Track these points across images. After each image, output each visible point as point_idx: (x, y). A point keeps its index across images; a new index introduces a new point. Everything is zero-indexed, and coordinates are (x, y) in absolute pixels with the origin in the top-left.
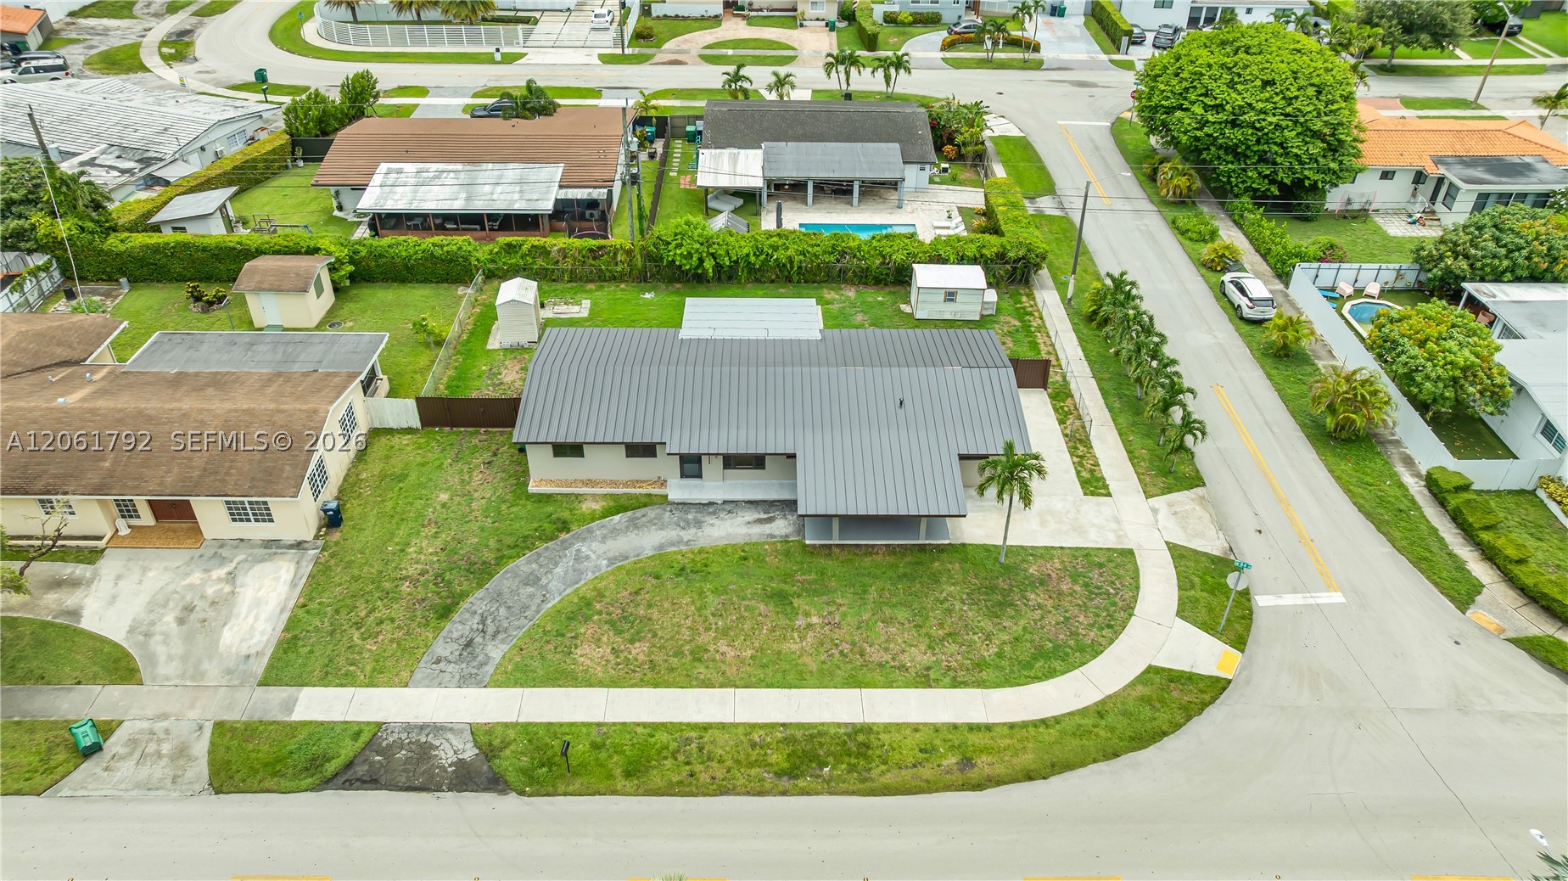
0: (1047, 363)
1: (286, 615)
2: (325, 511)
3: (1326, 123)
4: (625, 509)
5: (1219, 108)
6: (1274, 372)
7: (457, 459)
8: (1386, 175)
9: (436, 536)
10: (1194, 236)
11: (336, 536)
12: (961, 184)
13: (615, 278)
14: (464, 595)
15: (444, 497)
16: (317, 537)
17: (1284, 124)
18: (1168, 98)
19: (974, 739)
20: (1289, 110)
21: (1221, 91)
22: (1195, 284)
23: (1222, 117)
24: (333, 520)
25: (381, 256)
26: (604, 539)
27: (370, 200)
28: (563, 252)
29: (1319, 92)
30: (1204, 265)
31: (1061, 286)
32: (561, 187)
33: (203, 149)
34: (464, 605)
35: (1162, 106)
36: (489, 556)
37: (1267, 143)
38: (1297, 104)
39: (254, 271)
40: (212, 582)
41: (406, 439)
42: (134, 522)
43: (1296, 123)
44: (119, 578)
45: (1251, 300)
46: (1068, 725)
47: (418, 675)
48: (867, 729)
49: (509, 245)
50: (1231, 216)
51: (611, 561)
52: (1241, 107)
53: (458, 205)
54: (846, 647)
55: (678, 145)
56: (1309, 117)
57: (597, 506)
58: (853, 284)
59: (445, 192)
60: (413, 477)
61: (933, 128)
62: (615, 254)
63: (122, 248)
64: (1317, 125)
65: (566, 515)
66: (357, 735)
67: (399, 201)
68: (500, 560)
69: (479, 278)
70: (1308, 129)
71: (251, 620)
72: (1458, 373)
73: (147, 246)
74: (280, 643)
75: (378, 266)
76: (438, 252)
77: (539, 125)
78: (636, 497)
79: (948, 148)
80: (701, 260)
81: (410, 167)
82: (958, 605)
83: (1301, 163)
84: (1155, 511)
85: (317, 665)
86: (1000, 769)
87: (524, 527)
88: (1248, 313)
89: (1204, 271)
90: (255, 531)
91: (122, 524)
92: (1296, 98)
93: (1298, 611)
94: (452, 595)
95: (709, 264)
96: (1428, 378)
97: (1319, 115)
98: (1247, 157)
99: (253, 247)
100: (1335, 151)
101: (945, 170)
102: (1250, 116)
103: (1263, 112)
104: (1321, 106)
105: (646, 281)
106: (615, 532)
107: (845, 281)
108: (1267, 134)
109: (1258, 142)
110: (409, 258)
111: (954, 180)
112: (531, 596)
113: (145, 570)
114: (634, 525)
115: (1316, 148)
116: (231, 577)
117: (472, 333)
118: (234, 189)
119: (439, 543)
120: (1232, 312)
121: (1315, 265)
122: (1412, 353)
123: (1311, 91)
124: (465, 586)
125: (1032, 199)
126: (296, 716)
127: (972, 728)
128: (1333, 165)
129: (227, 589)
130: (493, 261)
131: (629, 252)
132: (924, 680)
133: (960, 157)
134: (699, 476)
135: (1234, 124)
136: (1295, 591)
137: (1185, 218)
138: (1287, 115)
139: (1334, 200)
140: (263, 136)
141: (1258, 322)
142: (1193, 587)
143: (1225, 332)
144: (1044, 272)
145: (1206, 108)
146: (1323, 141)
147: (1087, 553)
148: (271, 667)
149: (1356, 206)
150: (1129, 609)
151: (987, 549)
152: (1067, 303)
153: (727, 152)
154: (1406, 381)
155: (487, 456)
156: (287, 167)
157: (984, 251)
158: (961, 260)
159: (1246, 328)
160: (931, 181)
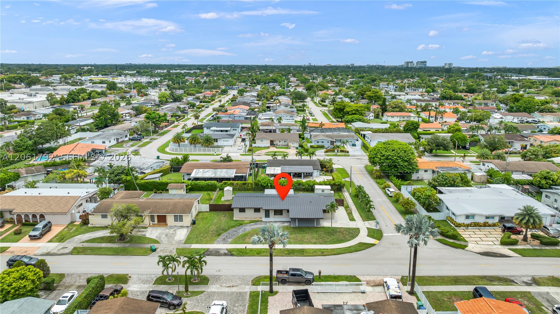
0: (343, 200)
1: (187, 236)
2: (193, 220)
3: (408, 158)
4: (254, 222)
5: (384, 156)
6: (395, 204)
7: (217, 216)
8: (426, 171)
9: (215, 226)
10: (381, 184)
11: (194, 226)
12: (327, 176)
13: (248, 190)
14: (222, 233)
15: (216, 221)
16: (191, 225)
17: (398, 158)
18: (373, 155)
19: (324, 250)
20: (398, 155)
21: (384, 153)
22: (380, 192)
23: (384, 158)
24: (194, 223)
25: (197, 184)
26: (250, 226)
27: (193, 175)
28: (237, 184)
29: (405, 152)
30: (382, 188)
31: (349, 192)
32: (235, 173)
33: (152, 168)
34: (222, 234)
35: (372, 157)
36: (227, 228)
37: (395, 163)
38: (400, 154)
39: (171, 185)
40: (171, 231)
41: (206, 213)
42: (154, 223)
43: (400, 158)
44: (152, 231)
45: (390, 192)
46: (343, 249)
47: (215, 243)
48: (304, 249)
49: (225, 183)
50: (390, 180)
51: (251, 229)
52: (388, 155)
53: (213, 176)
54: (299, 240)
55: (261, 170)
56: (403, 157)
57: (248, 222)
58: (302, 191)
59: (210, 174)
60: (209, 218)
61: (321, 164)
62: (248, 185)
63: (140, 183)
64: (406, 159)
65: (242, 223)
66: (204, 250)
67: (200, 175)
68: (229, 229)
69: (218, 189)
70: (404, 160)
71: (180, 236)
72: (427, 197)
73: (145, 182)
74: (187, 239)
75: (196, 187)
76: (209, 184)
77: (229, 163)
78: (256, 220)
79: (324, 169)
80: (268, 184)
81: (201, 170)
82: (322, 234)
83: (404, 167)
84: (365, 223)
85: (195, 241)
86: (328, 254)
87: (233, 224)
88: (390, 195)
89: (382, 189)
90: (179, 224)
91: (151, 222)
92: (400, 153)
93: (392, 236)
94: (220, 233)
95: (269, 185)
96: (422, 198)
97: (406, 157)
98: (391, 167)
99: (169, 182)
100: (411, 165)
101: (324, 173)
102: (390, 157)
103: (392, 156)
104: (406, 155)
105: (255, 190)
106: (252, 225)
107: (300, 191)
108: (394, 161)
109: (393, 163)
110: (203, 185)
111: (326, 175)
112: (236, 233)
113: (157, 230)
114: (256, 224)
115: (406, 164)
116: (175, 231)
117: (218, 198)
118: (161, 174)
119: (216, 226)
120: (387, 196)
121: (406, 186)
122: (418, 194)
123: (403, 152)
124: (222, 232)
125: (344, 178)
126: (192, 248)
127: (324, 249)
128: (411, 168)
129: (174, 232)
130: (221, 186)
131: (252, 184)
132: (315, 243)
133: (327, 171)
134: (269, 217)
135: (387, 159)
136: (392, 233)
137: (378, 181)
138: (398, 157)
139: (414, 176)
140: (164, 166)
141: (391, 197)
142: (371, 233)
143: (385, 198)
144: (345, 189)
145: (381, 156)
146: (408, 162)
147: (349, 228)
148: (185, 242)
149: (420, 178)
150: (357, 235)
151: (329, 227)
152: (350, 194)
153: (272, 168)
154: (418, 199)
155: (224, 216)
156: (169, 173)
157: (331, 183)
158: (326, 185)
159: (390, 198)
160: (320, 175)
